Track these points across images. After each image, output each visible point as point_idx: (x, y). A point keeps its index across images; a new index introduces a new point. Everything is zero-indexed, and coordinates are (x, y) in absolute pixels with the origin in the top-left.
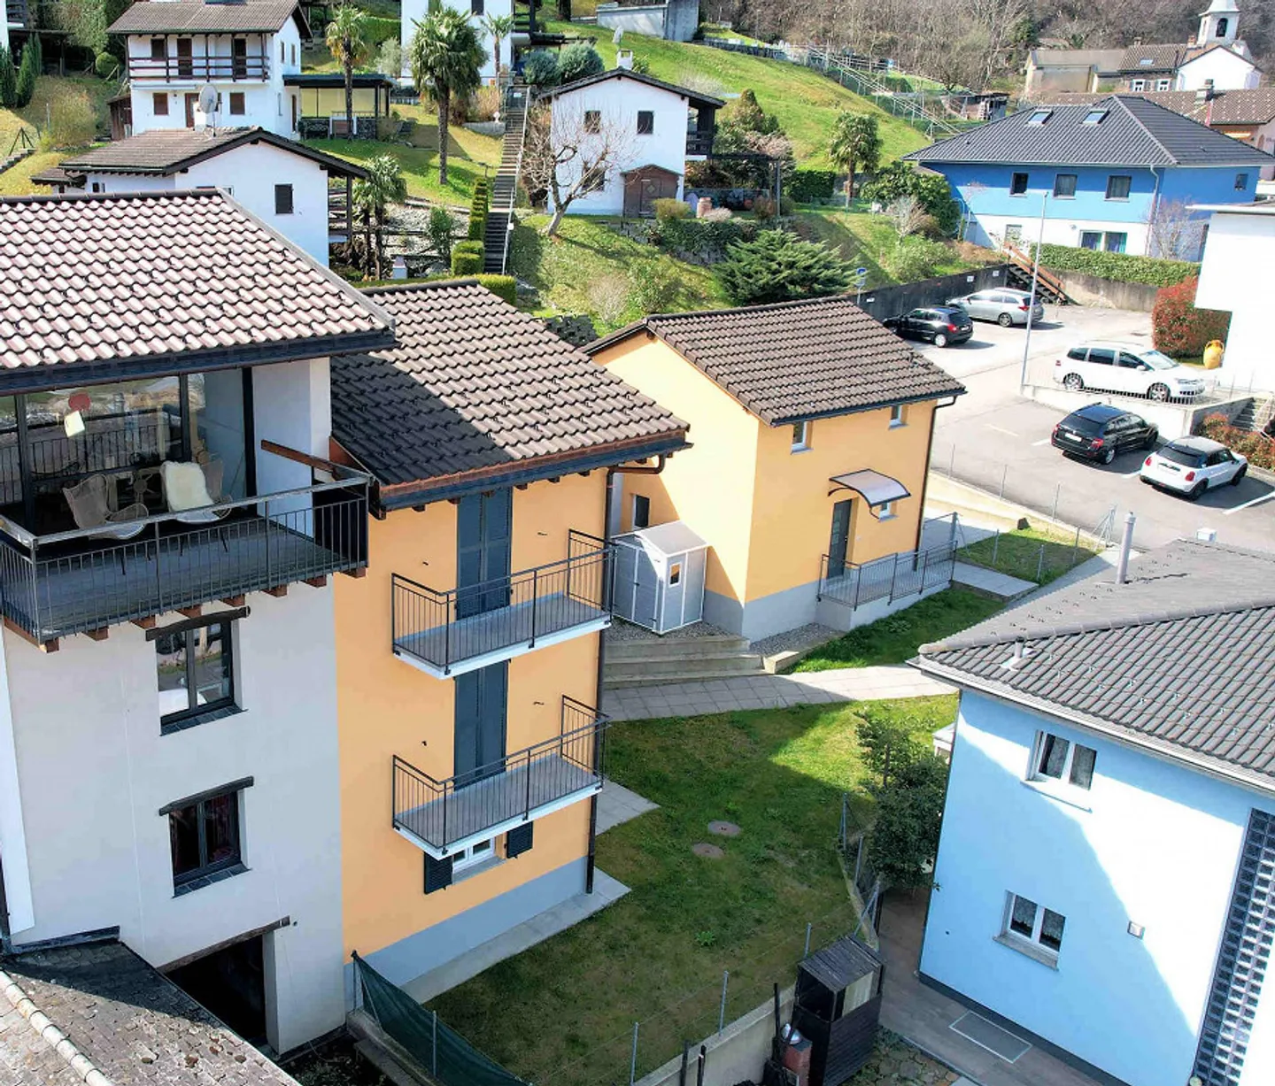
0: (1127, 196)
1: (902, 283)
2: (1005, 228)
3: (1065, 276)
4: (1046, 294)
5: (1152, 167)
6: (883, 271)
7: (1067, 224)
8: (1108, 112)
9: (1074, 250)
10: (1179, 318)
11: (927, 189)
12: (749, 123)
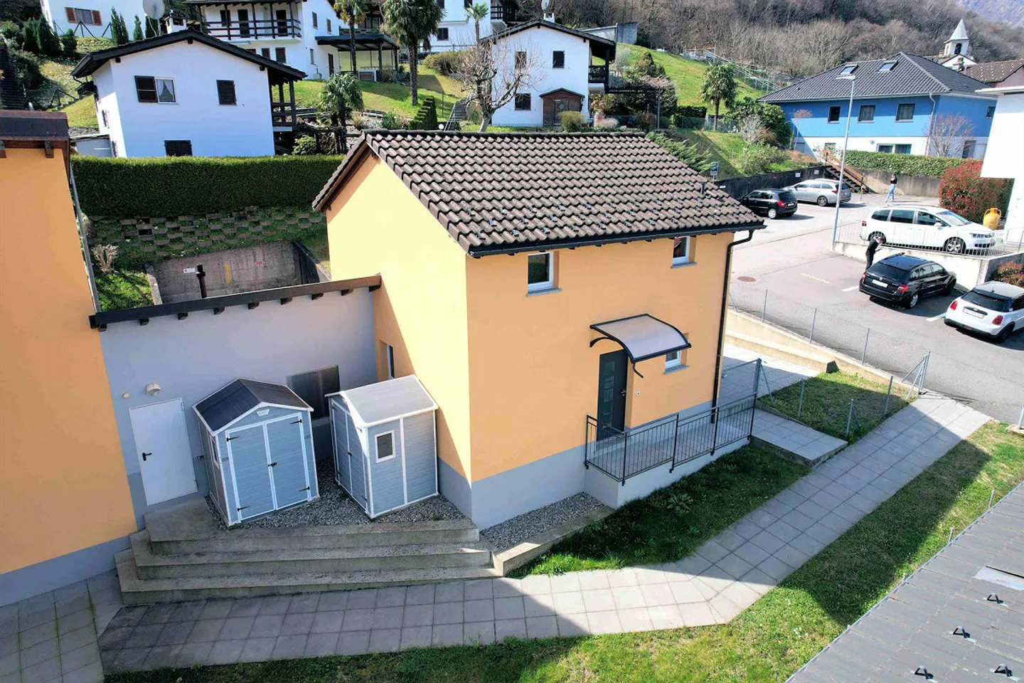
0: (912, 118)
1: (746, 176)
2: (823, 145)
3: (867, 173)
4: (853, 186)
5: (931, 94)
6: (733, 168)
7: (868, 140)
8: (897, 63)
9: (873, 154)
10: (961, 192)
11: (768, 115)
12: (644, 71)
